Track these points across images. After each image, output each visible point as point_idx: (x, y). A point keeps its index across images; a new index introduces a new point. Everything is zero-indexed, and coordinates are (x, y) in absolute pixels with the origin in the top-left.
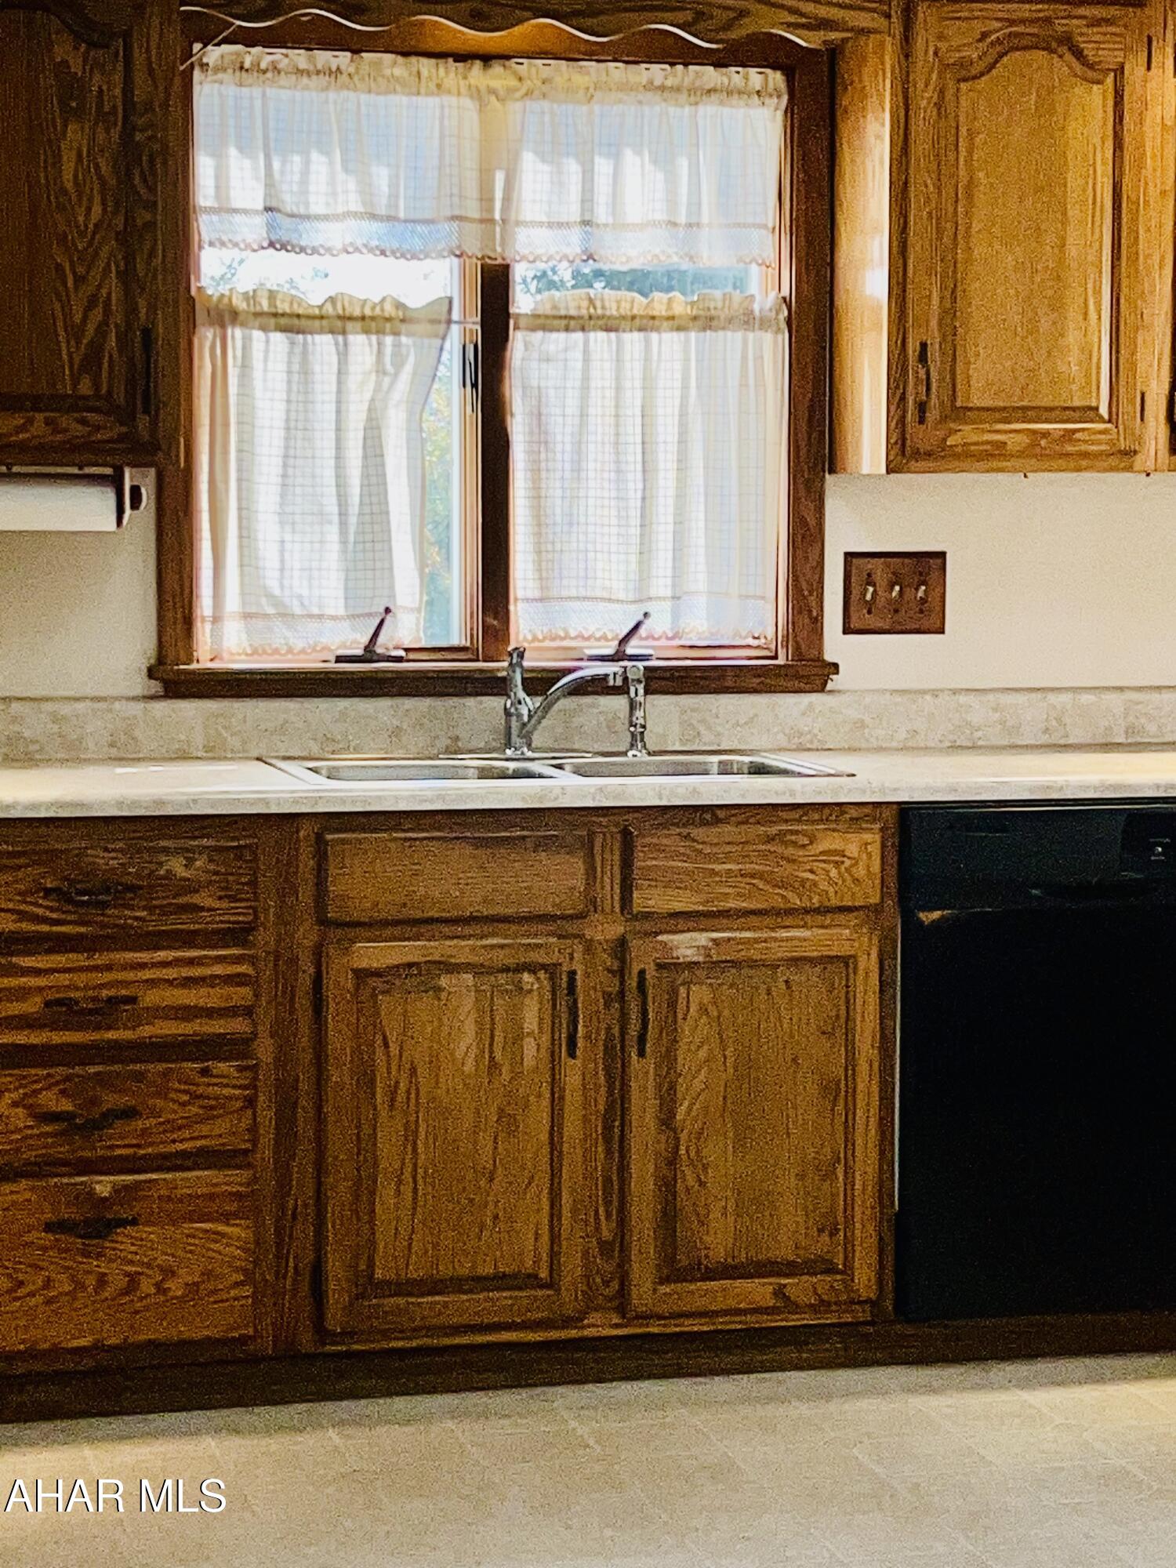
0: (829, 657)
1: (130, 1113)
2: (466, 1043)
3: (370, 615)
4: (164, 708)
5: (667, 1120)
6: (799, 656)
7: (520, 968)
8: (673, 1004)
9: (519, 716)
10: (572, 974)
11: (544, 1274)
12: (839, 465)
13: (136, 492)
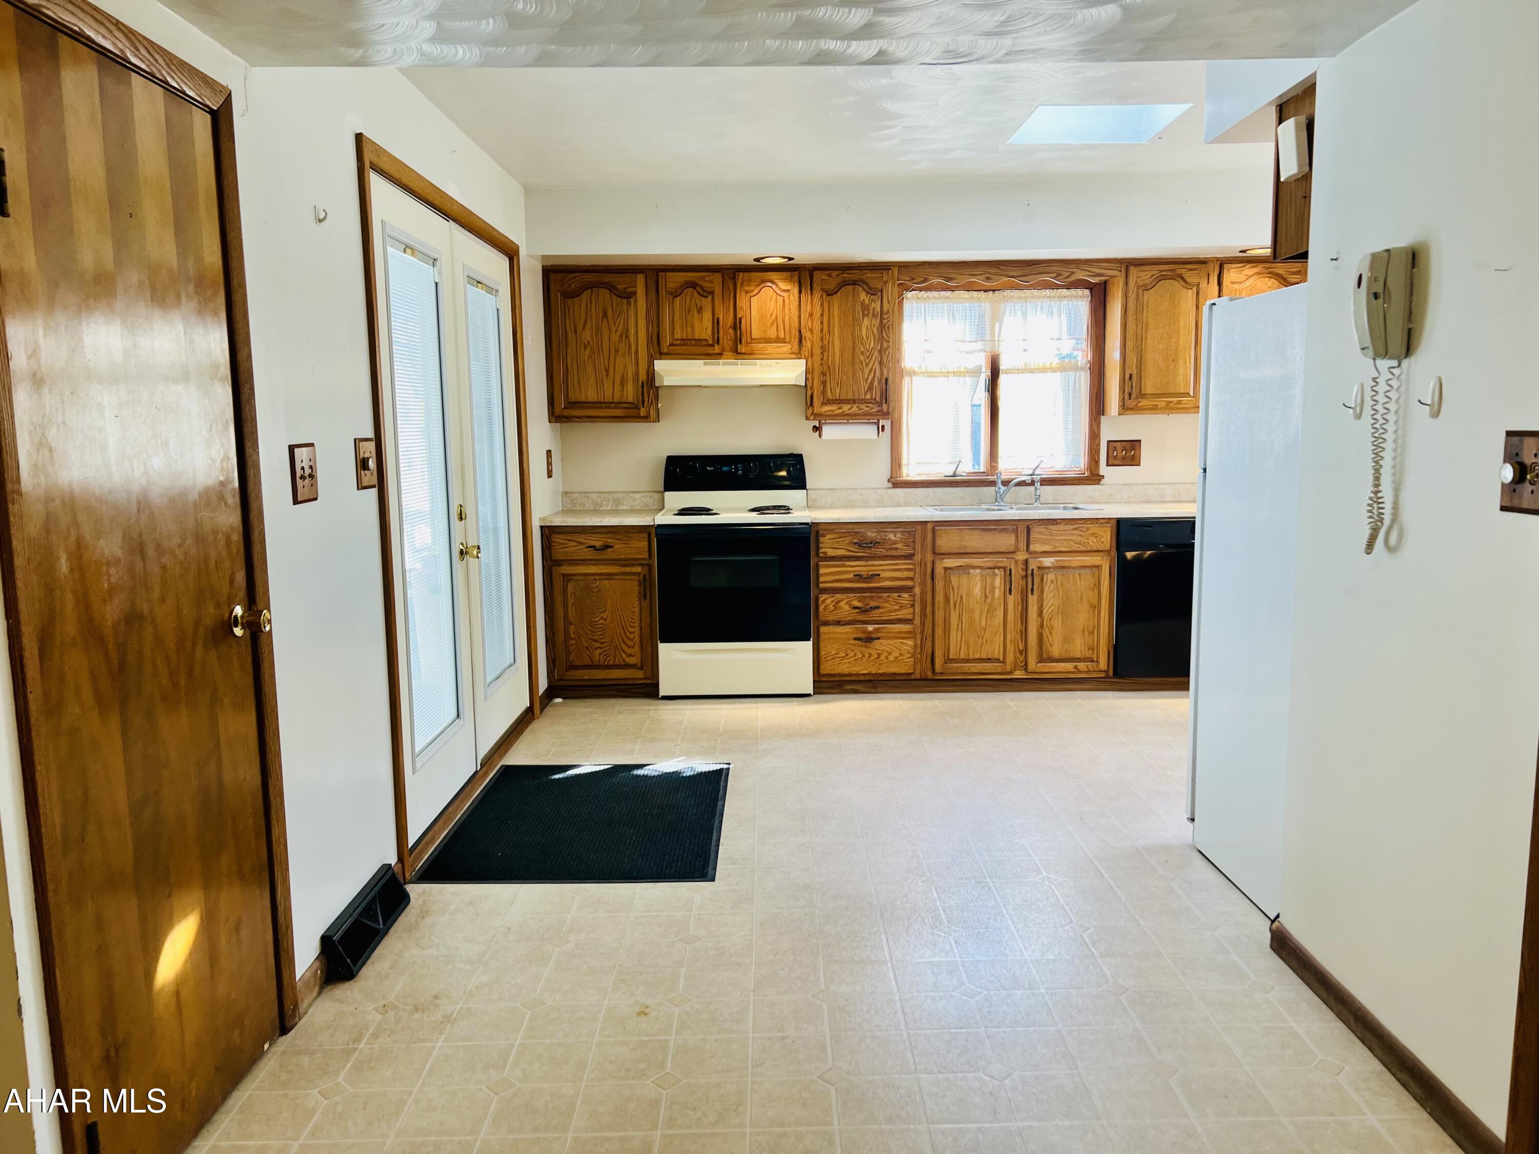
0: (1101, 474)
1: (878, 607)
2: (977, 591)
3: (956, 462)
4: (892, 491)
5: (1040, 613)
6: (1092, 473)
7: (994, 568)
8: (1042, 579)
9: (1000, 493)
10: (1010, 570)
11: (1001, 659)
12: (1105, 413)
13: (883, 427)
